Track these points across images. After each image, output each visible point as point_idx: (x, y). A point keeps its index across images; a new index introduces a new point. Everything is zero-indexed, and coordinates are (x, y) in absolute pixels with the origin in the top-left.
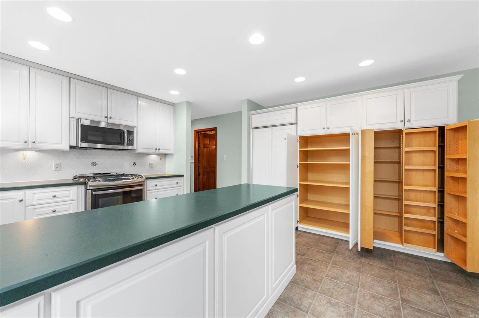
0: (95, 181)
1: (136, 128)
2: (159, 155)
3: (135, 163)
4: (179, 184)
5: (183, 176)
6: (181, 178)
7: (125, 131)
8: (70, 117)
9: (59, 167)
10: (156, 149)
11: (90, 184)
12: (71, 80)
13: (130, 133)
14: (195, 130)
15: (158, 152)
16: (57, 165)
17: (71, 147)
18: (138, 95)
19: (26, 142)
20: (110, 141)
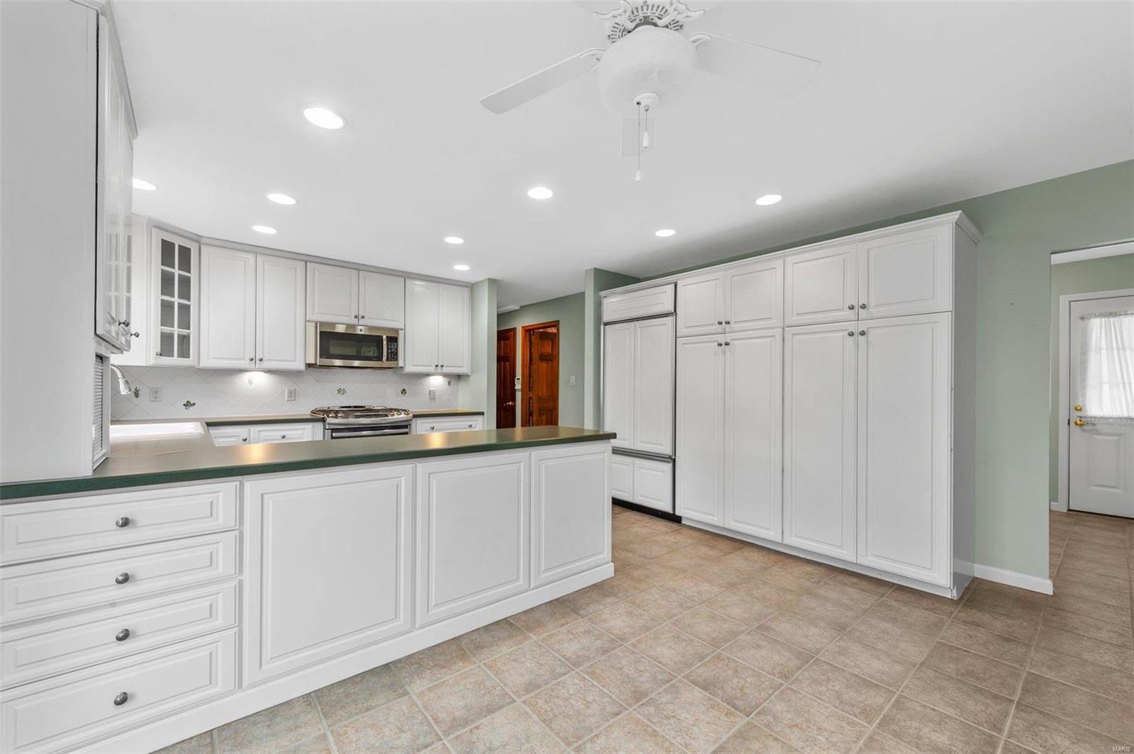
0: (336, 417)
1: (403, 331)
2: (445, 375)
3: (404, 390)
4: (474, 428)
5: (482, 414)
6: (480, 418)
7: (384, 337)
8: (306, 321)
9: (293, 395)
10: (437, 366)
11: (329, 420)
12: (308, 266)
13: (393, 340)
14: (523, 327)
15: (440, 371)
16: (291, 393)
17: (309, 365)
18: (406, 276)
19: (252, 360)
20: (366, 355)
